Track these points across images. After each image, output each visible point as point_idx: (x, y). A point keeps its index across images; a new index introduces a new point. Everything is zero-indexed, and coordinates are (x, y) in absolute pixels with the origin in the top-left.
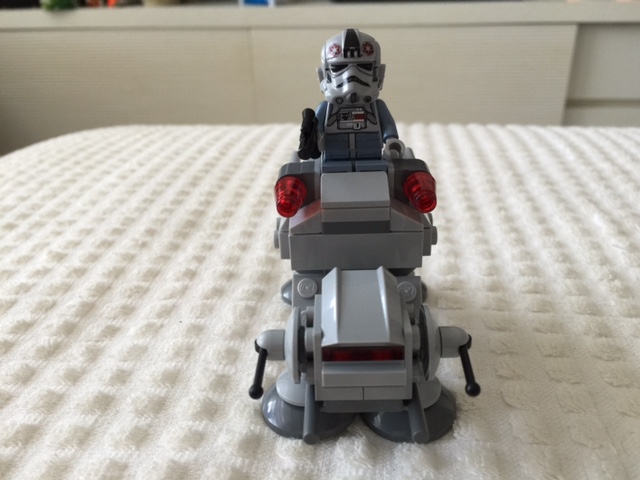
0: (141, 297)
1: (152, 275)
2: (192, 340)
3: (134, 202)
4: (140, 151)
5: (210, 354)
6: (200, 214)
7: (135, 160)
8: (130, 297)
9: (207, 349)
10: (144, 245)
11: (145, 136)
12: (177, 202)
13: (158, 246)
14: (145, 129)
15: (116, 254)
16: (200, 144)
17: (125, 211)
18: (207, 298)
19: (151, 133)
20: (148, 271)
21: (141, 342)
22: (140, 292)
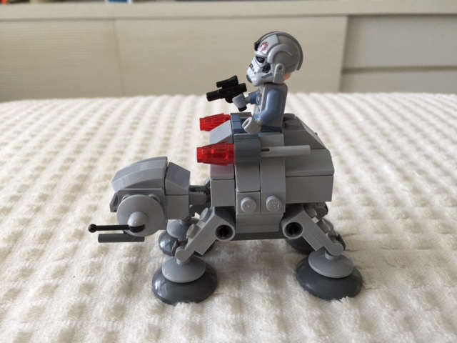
0: (37, 259)
1: (46, 237)
2: (84, 299)
3: (28, 170)
4: (31, 123)
5: (101, 311)
6: (84, 178)
7: (27, 132)
8: (28, 260)
9: (98, 306)
10: (38, 210)
11: (36, 110)
12: (65, 168)
13: (50, 210)
14: (35, 103)
15: (14, 220)
16: (81, 115)
17: (21, 178)
18: (95, 256)
19: (41, 107)
20: (42, 235)
21: (39, 303)
22: (37, 254)
